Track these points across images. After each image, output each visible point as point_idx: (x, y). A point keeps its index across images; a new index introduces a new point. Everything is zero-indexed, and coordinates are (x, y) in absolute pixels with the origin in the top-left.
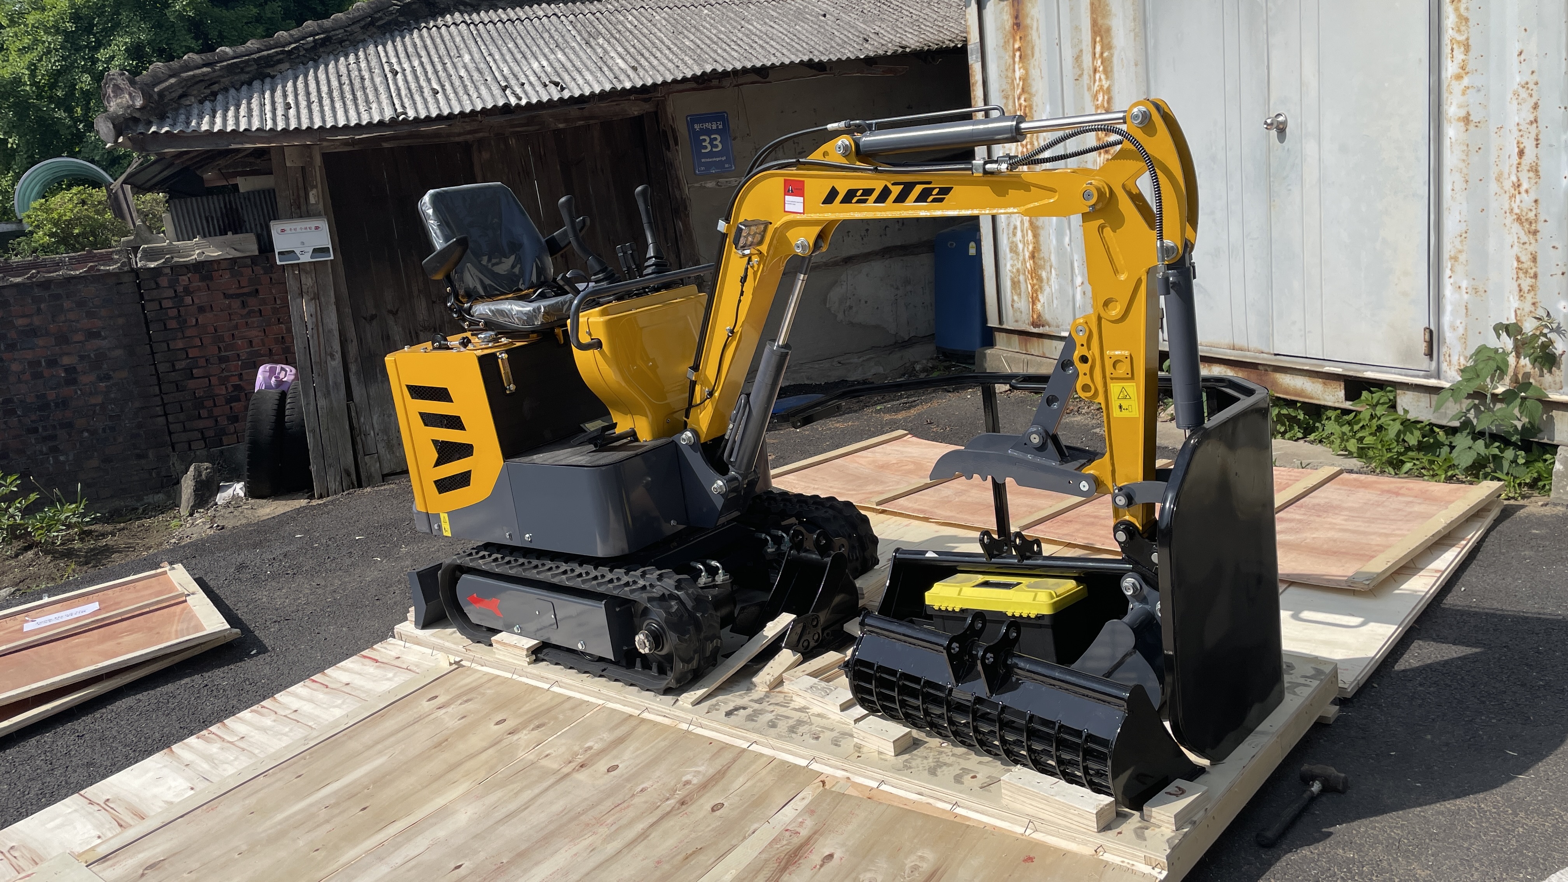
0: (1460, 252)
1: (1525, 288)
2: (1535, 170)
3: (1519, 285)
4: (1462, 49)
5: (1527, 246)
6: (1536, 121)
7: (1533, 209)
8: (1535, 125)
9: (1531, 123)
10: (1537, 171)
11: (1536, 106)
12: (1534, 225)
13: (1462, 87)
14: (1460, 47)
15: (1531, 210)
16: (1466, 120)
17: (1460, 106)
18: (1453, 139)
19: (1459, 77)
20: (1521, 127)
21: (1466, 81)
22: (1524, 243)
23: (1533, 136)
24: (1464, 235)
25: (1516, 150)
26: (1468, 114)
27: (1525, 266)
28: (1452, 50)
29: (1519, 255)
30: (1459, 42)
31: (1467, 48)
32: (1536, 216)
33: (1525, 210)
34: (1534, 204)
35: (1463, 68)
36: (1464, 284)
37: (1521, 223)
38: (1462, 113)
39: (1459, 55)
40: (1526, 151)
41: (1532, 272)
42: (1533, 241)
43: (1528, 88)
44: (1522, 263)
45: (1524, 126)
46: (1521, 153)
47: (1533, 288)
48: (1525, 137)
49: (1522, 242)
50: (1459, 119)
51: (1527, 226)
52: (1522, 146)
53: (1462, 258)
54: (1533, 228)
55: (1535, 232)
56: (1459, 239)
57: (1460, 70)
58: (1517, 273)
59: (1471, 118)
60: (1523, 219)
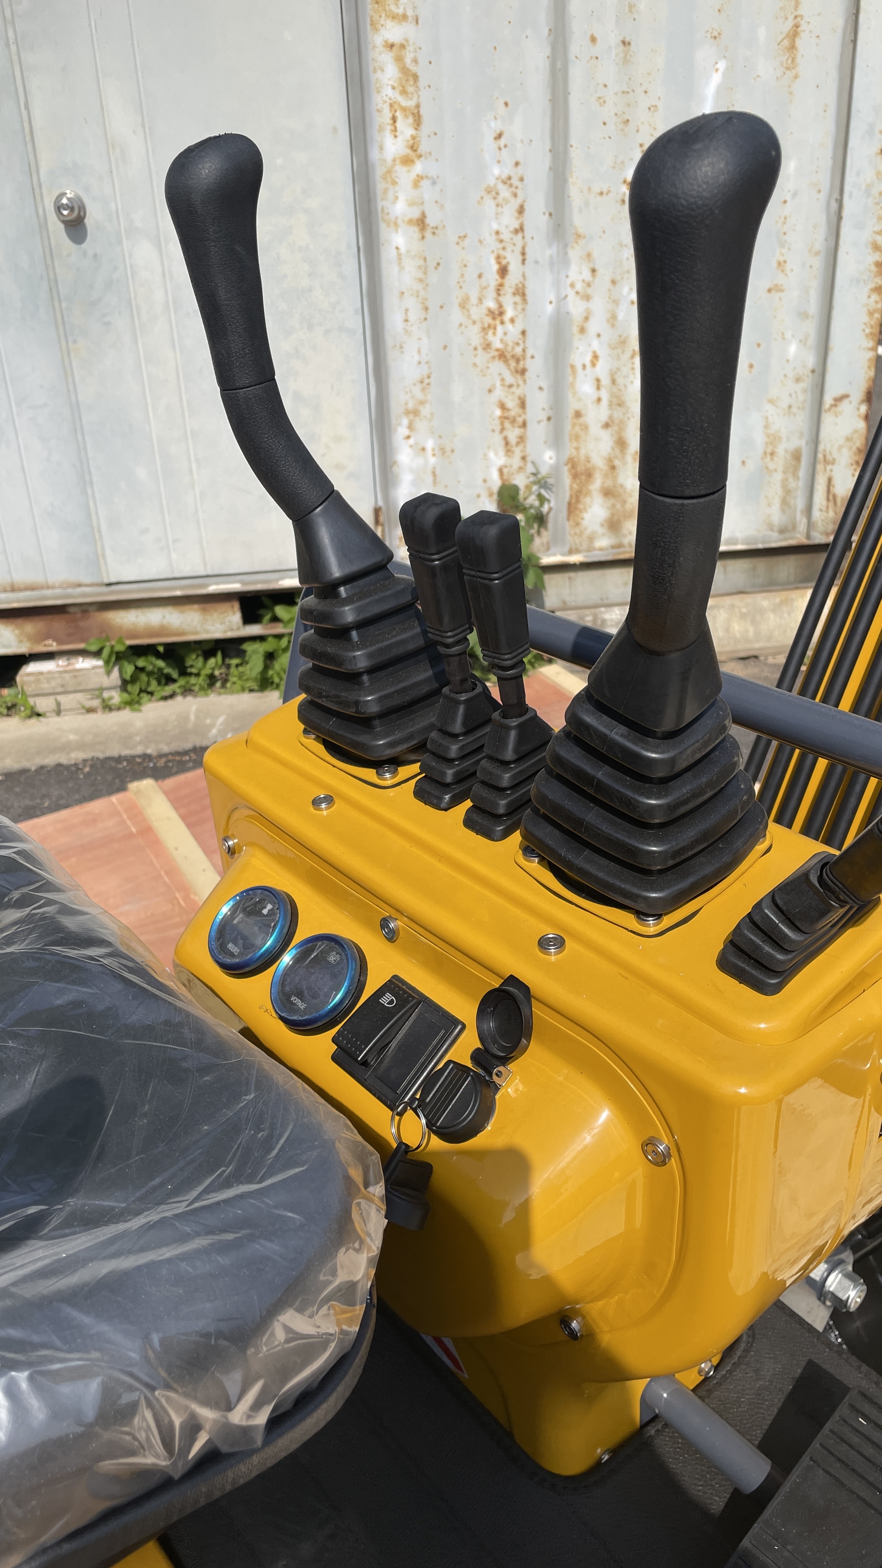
0: (422, 403)
1: (513, 438)
2: (521, 292)
3: (505, 438)
4: (411, 120)
5: (514, 389)
6: (522, 229)
7: (521, 342)
8: (520, 235)
9: (516, 232)
10: (524, 295)
11: (521, 210)
12: (522, 363)
13: (413, 175)
14: (406, 117)
15: (518, 344)
16: (421, 223)
17: (411, 204)
18: (403, 250)
19: (407, 161)
20: (502, 237)
21: (418, 168)
22: (510, 386)
23: (518, 249)
24: (426, 381)
25: (496, 267)
26: (424, 215)
27: (512, 413)
28: (394, 119)
29: (504, 400)
30: (404, 109)
31: (418, 121)
32: (524, 351)
33: (510, 344)
34: (520, 336)
35: (413, 148)
36: (430, 444)
37: (506, 361)
38: (415, 213)
39: (405, 128)
40: (511, 268)
41: (520, 420)
42: (521, 382)
43: (511, 185)
44: (509, 410)
45: (506, 235)
46: (503, 271)
47: (522, 439)
48: (509, 249)
49: (507, 383)
50: (410, 222)
51: (513, 364)
52: (504, 262)
53: (425, 411)
54: (521, 366)
55: (523, 372)
56: (419, 386)
57: (409, 151)
58: (502, 423)
59: (428, 221)
60: (508, 356)
